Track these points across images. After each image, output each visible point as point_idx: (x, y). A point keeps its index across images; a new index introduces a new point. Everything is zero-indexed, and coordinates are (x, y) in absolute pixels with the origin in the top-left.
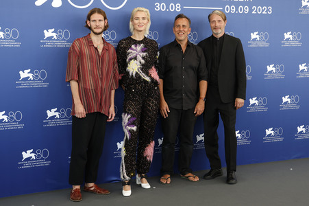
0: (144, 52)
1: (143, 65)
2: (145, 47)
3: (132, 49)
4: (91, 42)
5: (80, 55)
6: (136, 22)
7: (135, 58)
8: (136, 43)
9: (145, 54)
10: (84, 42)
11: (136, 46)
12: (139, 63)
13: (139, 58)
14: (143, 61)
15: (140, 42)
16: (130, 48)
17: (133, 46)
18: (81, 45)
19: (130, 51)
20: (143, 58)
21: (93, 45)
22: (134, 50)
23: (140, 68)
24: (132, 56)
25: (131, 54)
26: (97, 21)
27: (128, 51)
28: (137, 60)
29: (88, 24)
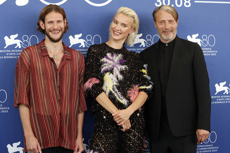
0: (123, 65)
1: (120, 82)
3: (107, 58)
4: (46, 51)
5: (31, 71)
7: (111, 71)
9: (123, 67)
10: (36, 51)
12: (115, 79)
13: (117, 72)
14: (121, 77)
15: (117, 52)
17: (109, 55)
18: (31, 56)
20: (122, 72)
21: (48, 56)
22: (110, 59)
23: (116, 86)
24: (107, 67)
25: (105, 64)
26: (55, 22)
27: (102, 60)
28: (113, 74)
29: (41, 26)
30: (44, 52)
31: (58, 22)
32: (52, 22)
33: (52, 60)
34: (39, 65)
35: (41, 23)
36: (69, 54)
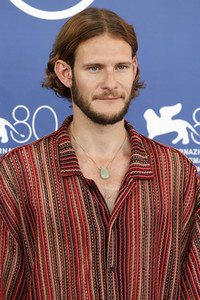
21: (79, 175)
26: (110, 69)
29: (60, 76)
30: (66, 163)
31: (120, 66)
32: (98, 67)
33: (92, 186)
34: (46, 200)
35: (61, 67)
36: (149, 161)
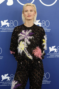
2: (33, 32)
3: (22, 33)
6: (26, 13)
8: (26, 29)
9: (31, 37)
11: (25, 32)
12: (26, 44)
13: (27, 40)
14: (29, 43)
15: (29, 29)
16: (21, 32)
17: (23, 31)
19: (20, 34)
20: (30, 40)
22: (23, 34)
23: (26, 48)
24: (21, 38)
25: (20, 37)
27: (19, 35)
28: (24, 41)
